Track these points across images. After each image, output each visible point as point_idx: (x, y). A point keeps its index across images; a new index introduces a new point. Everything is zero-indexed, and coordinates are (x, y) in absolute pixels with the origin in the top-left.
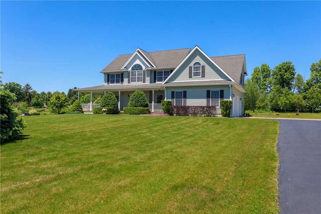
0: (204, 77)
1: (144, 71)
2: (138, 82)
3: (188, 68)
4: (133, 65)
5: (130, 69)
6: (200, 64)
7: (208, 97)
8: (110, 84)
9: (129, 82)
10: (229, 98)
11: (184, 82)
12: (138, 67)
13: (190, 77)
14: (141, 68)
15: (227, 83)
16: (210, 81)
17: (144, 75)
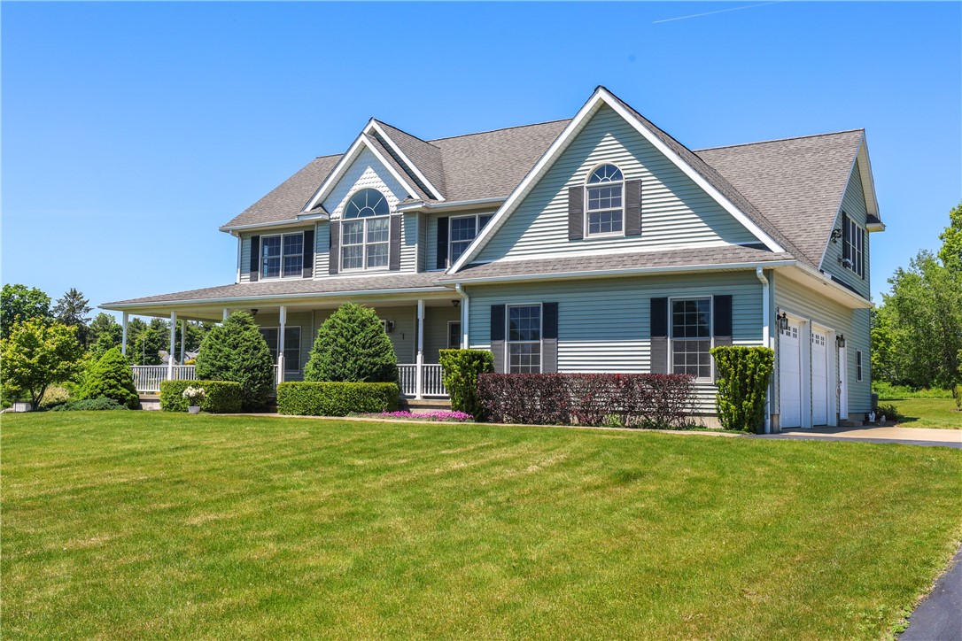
0: (639, 234)
1: (395, 220)
2: (369, 269)
3: (563, 195)
4: (351, 193)
5: (338, 213)
6: (619, 175)
7: (657, 330)
8: (260, 281)
9: (333, 270)
10: (760, 336)
11: (546, 263)
12: (370, 203)
13: (575, 235)
14: (383, 208)
15: (746, 259)
16: (664, 254)
17: (396, 236)
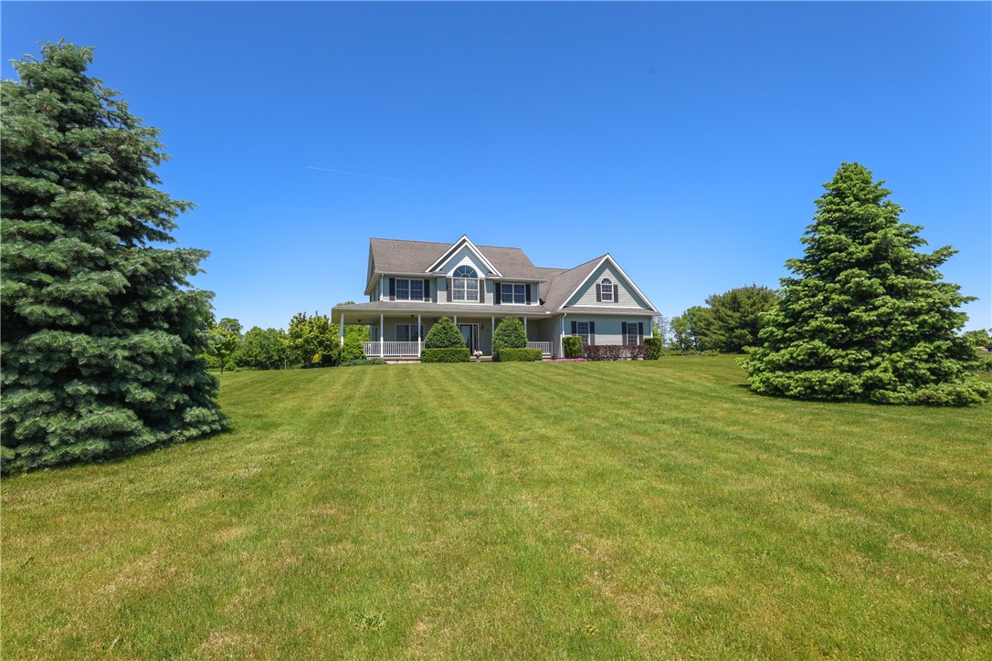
0: (618, 302)
1: (481, 281)
2: (468, 301)
3: (594, 285)
4: (457, 266)
5: (450, 274)
6: (610, 283)
7: (624, 332)
8: (396, 301)
9: (449, 299)
11: (590, 308)
13: (599, 300)
14: (475, 275)
17: (482, 288)
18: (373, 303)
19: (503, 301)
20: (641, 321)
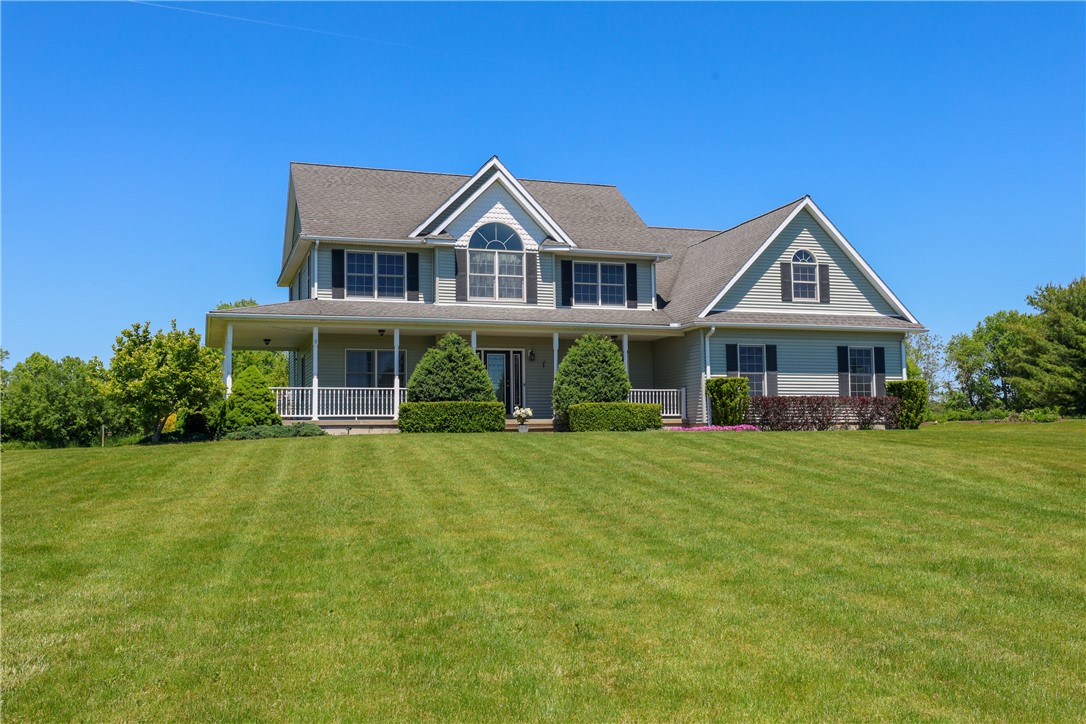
0: (828, 302)
1: (531, 257)
2: (503, 300)
4: (479, 224)
5: (464, 241)
6: (812, 260)
7: (842, 368)
8: (346, 299)
9: (461, 296)
12: (494, 237)
13: (786, 297)
14: (516, 243)
17: (531, 272)
18: (296, 303)
19: (578, 300)
20: (880, 344)
